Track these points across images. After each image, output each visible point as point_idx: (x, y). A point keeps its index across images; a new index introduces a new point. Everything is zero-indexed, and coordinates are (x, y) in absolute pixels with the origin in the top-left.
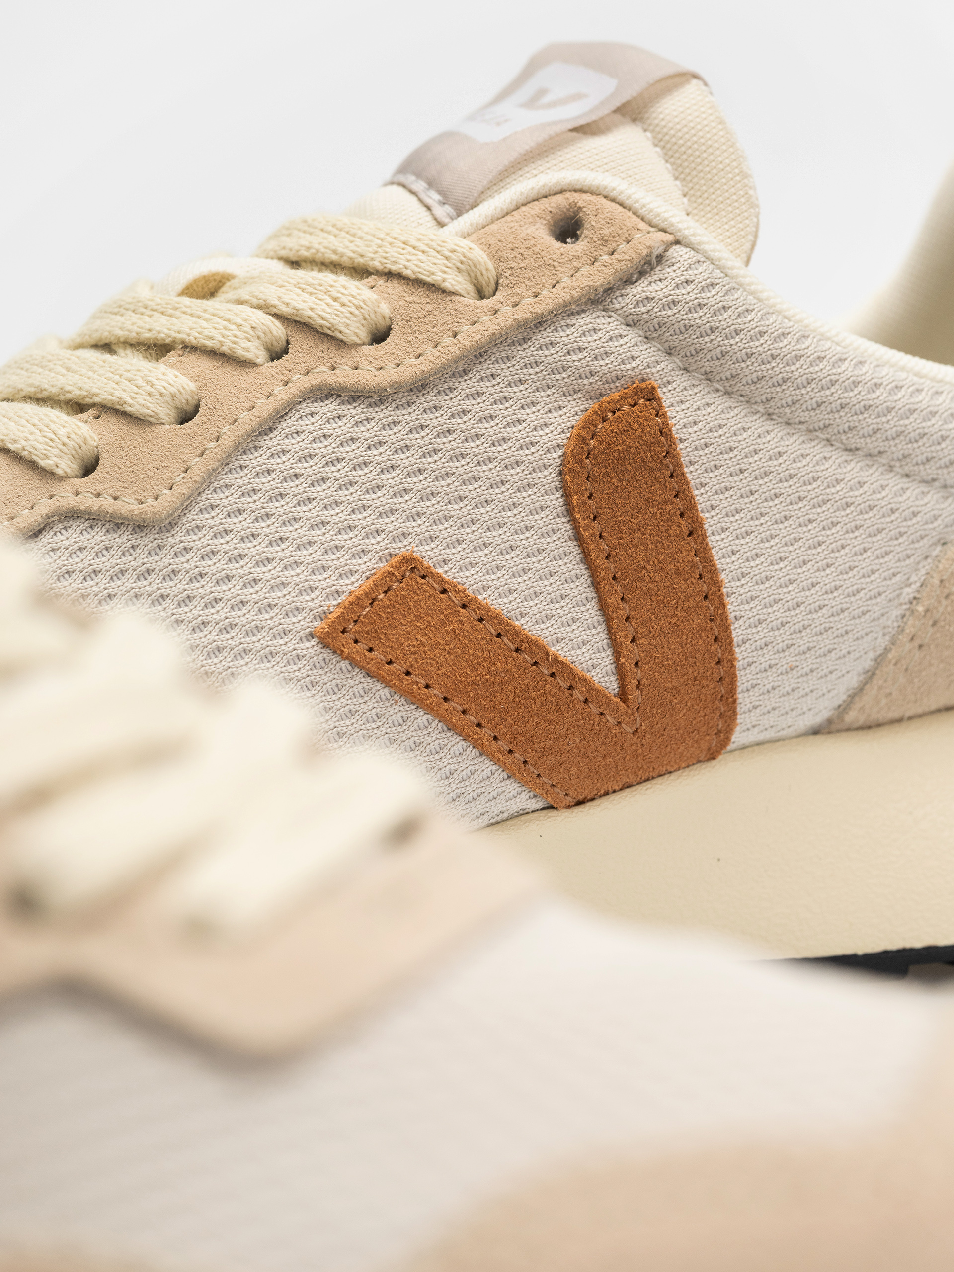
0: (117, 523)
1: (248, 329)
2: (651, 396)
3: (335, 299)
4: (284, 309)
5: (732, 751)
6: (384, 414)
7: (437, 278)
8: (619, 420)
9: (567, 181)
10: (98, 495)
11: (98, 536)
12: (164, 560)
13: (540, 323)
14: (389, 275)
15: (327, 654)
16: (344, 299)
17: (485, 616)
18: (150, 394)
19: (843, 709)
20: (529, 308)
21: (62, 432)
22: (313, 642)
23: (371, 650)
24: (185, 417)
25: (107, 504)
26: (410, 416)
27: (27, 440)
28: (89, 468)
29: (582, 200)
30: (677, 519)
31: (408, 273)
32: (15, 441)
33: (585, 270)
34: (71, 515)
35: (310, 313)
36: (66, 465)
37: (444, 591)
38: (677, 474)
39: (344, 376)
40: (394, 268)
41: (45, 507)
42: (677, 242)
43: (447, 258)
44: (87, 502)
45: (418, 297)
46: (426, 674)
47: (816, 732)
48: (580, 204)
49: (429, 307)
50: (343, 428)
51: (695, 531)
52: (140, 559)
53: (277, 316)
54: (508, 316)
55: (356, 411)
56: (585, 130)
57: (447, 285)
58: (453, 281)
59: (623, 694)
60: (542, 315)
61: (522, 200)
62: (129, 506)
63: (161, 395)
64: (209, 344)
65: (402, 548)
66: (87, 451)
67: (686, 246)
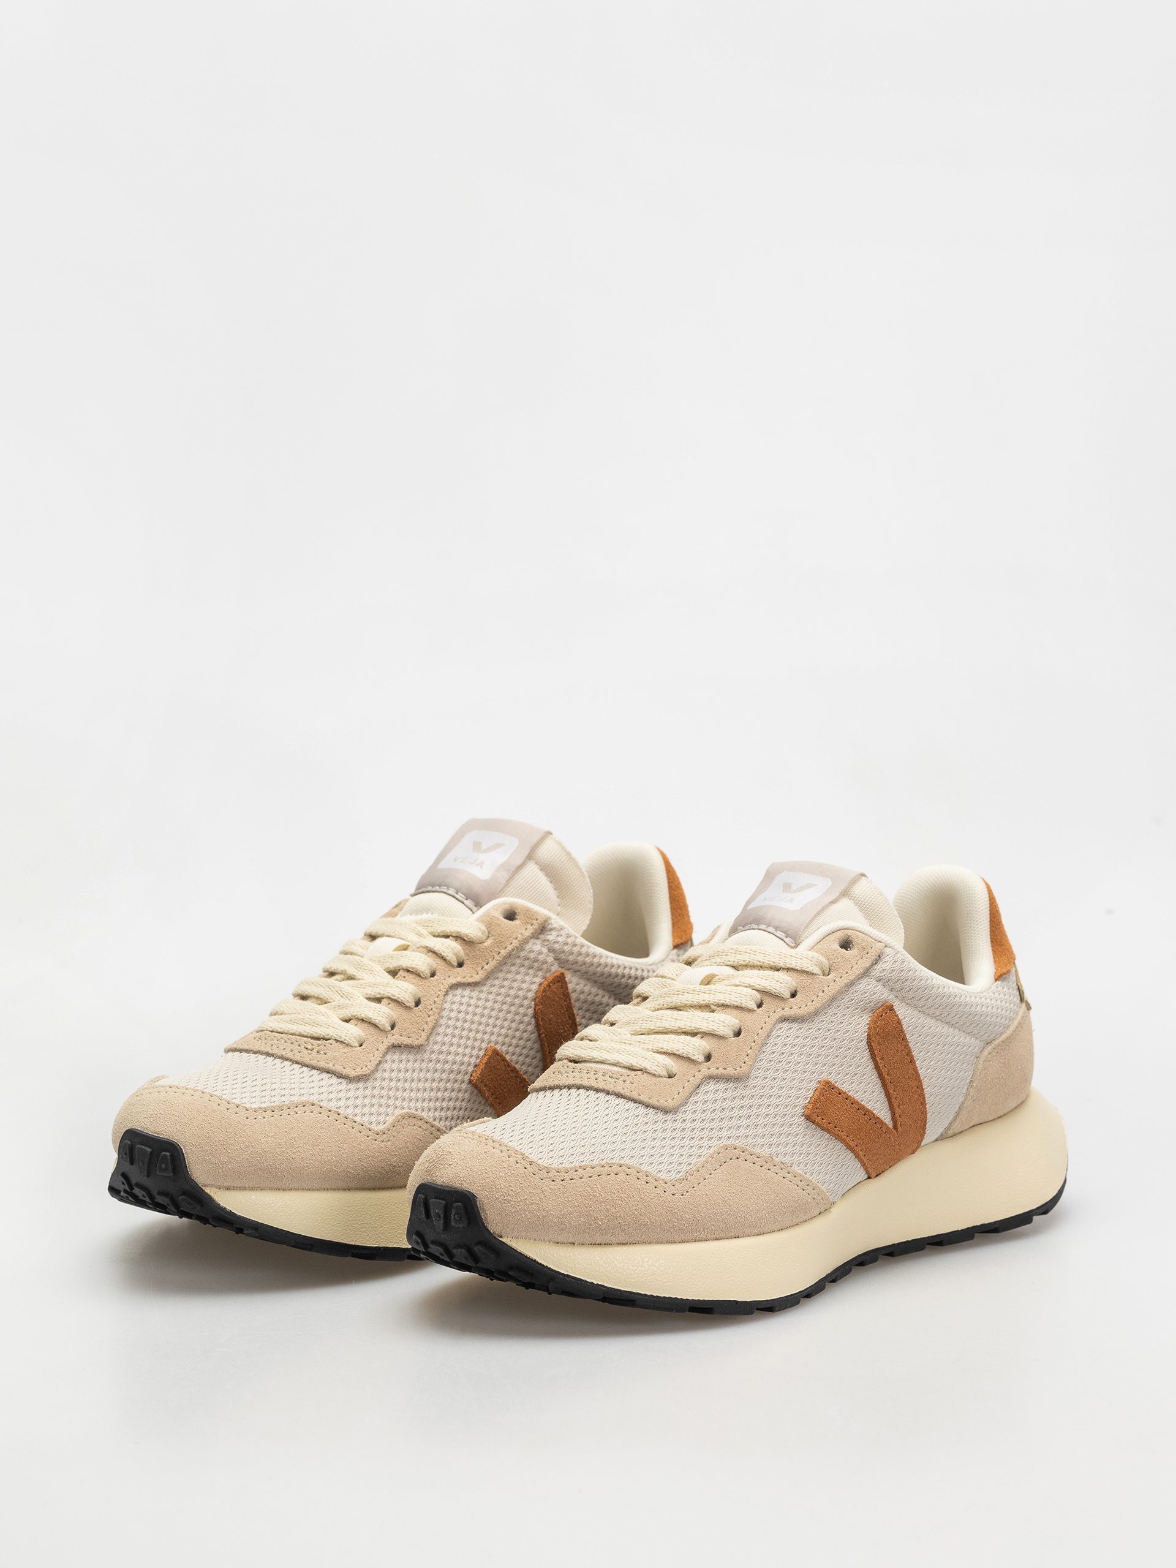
0: (728, 1079)
1: (749, 996)
2: (891, 1008)
3: (777, 981)
4: (758, 987)
5: (923, 1146)
6: (805, 1026)
7: (810, 969)
8: (884, 1020)
9: (841, 925)
10: (718, 1068)
11: (721, 1086)
12: (748, 1091)
13: (852, 984)
14: (788, 969)
15: (808, 1123)
16: (781, 981)
17: (854, 1102)
18: (724, 1026)
19: (948, 1128)
20: (846, 980)
21: (697, 1044)
22: (803, 1118)
23: (823, 1119)
24: (738, 1034)
25: (721, 1071)
26: (815, 1025)
27: (683, 1049)
28: (708, 1058)
29: (850, 932)
30: (906, 1057)
31: (798, 968)
32: (678, 1050)
33: (860, 961)
34: (711, 1077)
35: (769, 988)
36: (701, 1058)
37: (840, 1094)
38: (904, 1039)
39: (787, 1012)
40: (791, 966)
41: (699, 1076)
42: (886, 946)
43: (811, 961)
44: (713, 1071)
45: (803, 977)
46: (841, 1127)
47: (936, 1140)
48: (849, 934)
49: (810, 981)
50: (793, 1032)
51: (912, 1061)
52: (740, 1092)
53: (757, 990)
54: (841, 983)
55: (795, 1026)
56: (833, 902)
57: (814, 972)
58: (816, 970)
59: (895, 1127)
60: (852, 980)
61: (825, 934)
62: (730, 1071)
63: (728, 1026)
64: (736, 1004)
65: (824, 1077)
66: (706, 1051)
67: (890, 948)
